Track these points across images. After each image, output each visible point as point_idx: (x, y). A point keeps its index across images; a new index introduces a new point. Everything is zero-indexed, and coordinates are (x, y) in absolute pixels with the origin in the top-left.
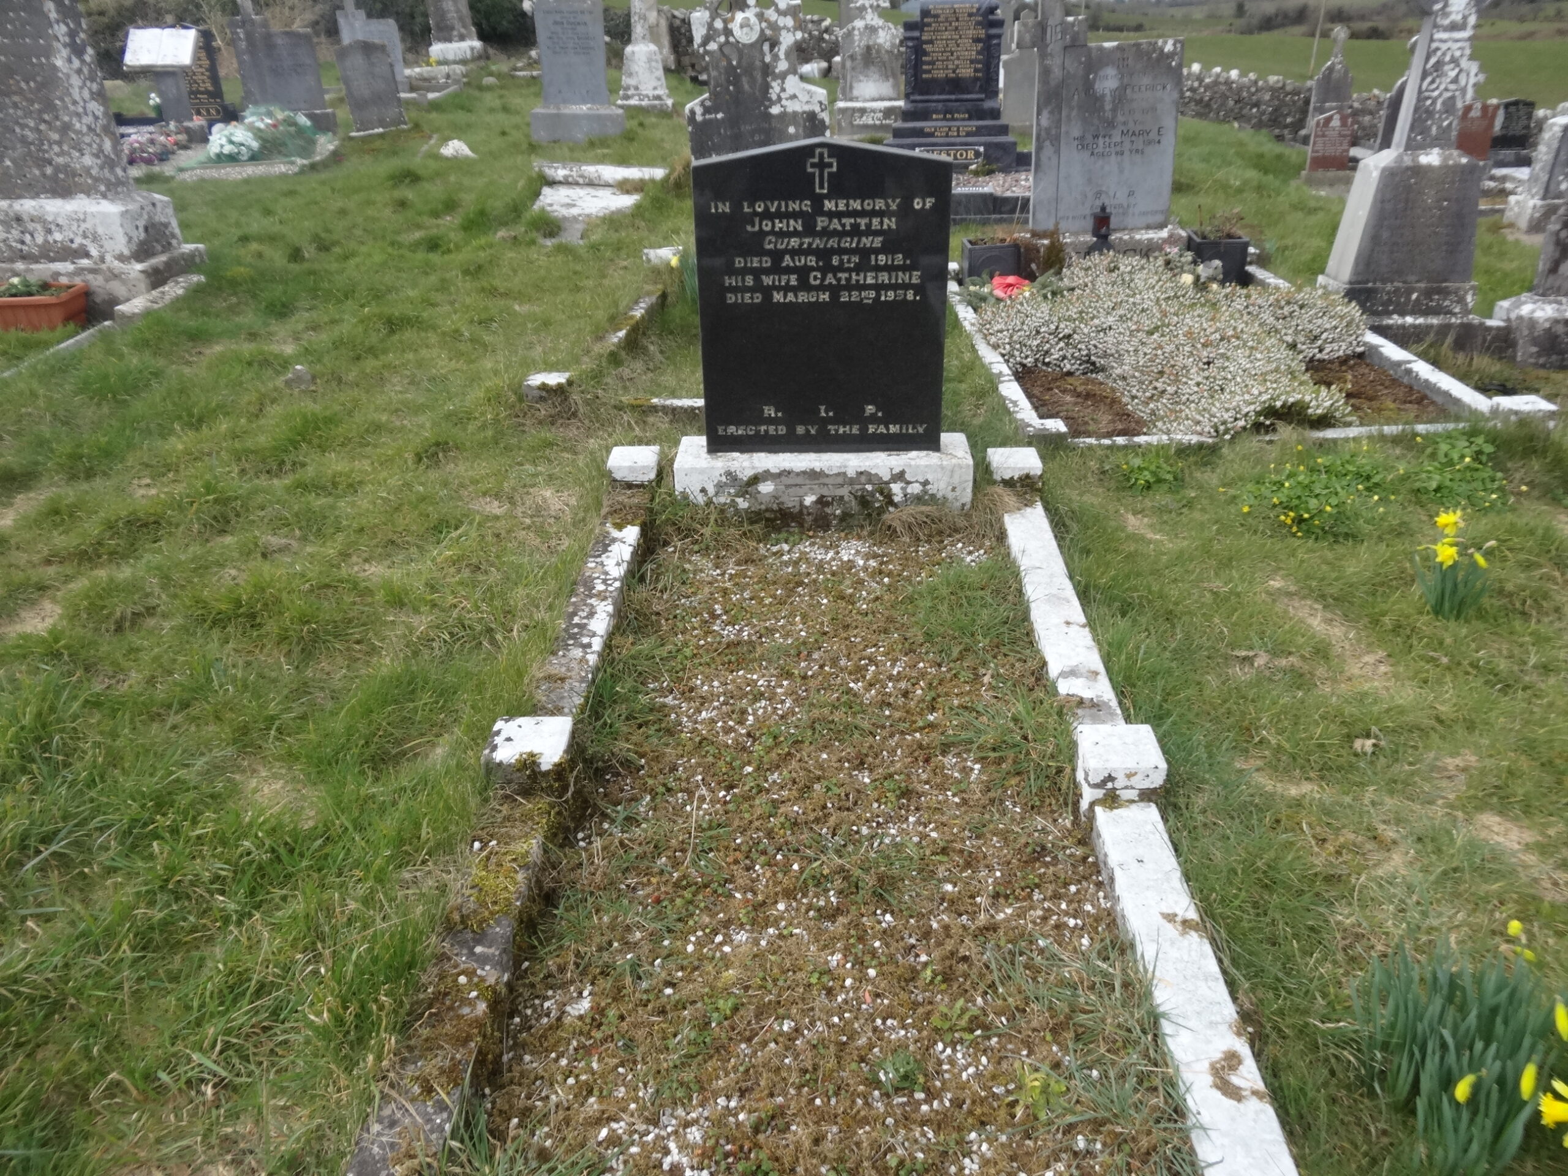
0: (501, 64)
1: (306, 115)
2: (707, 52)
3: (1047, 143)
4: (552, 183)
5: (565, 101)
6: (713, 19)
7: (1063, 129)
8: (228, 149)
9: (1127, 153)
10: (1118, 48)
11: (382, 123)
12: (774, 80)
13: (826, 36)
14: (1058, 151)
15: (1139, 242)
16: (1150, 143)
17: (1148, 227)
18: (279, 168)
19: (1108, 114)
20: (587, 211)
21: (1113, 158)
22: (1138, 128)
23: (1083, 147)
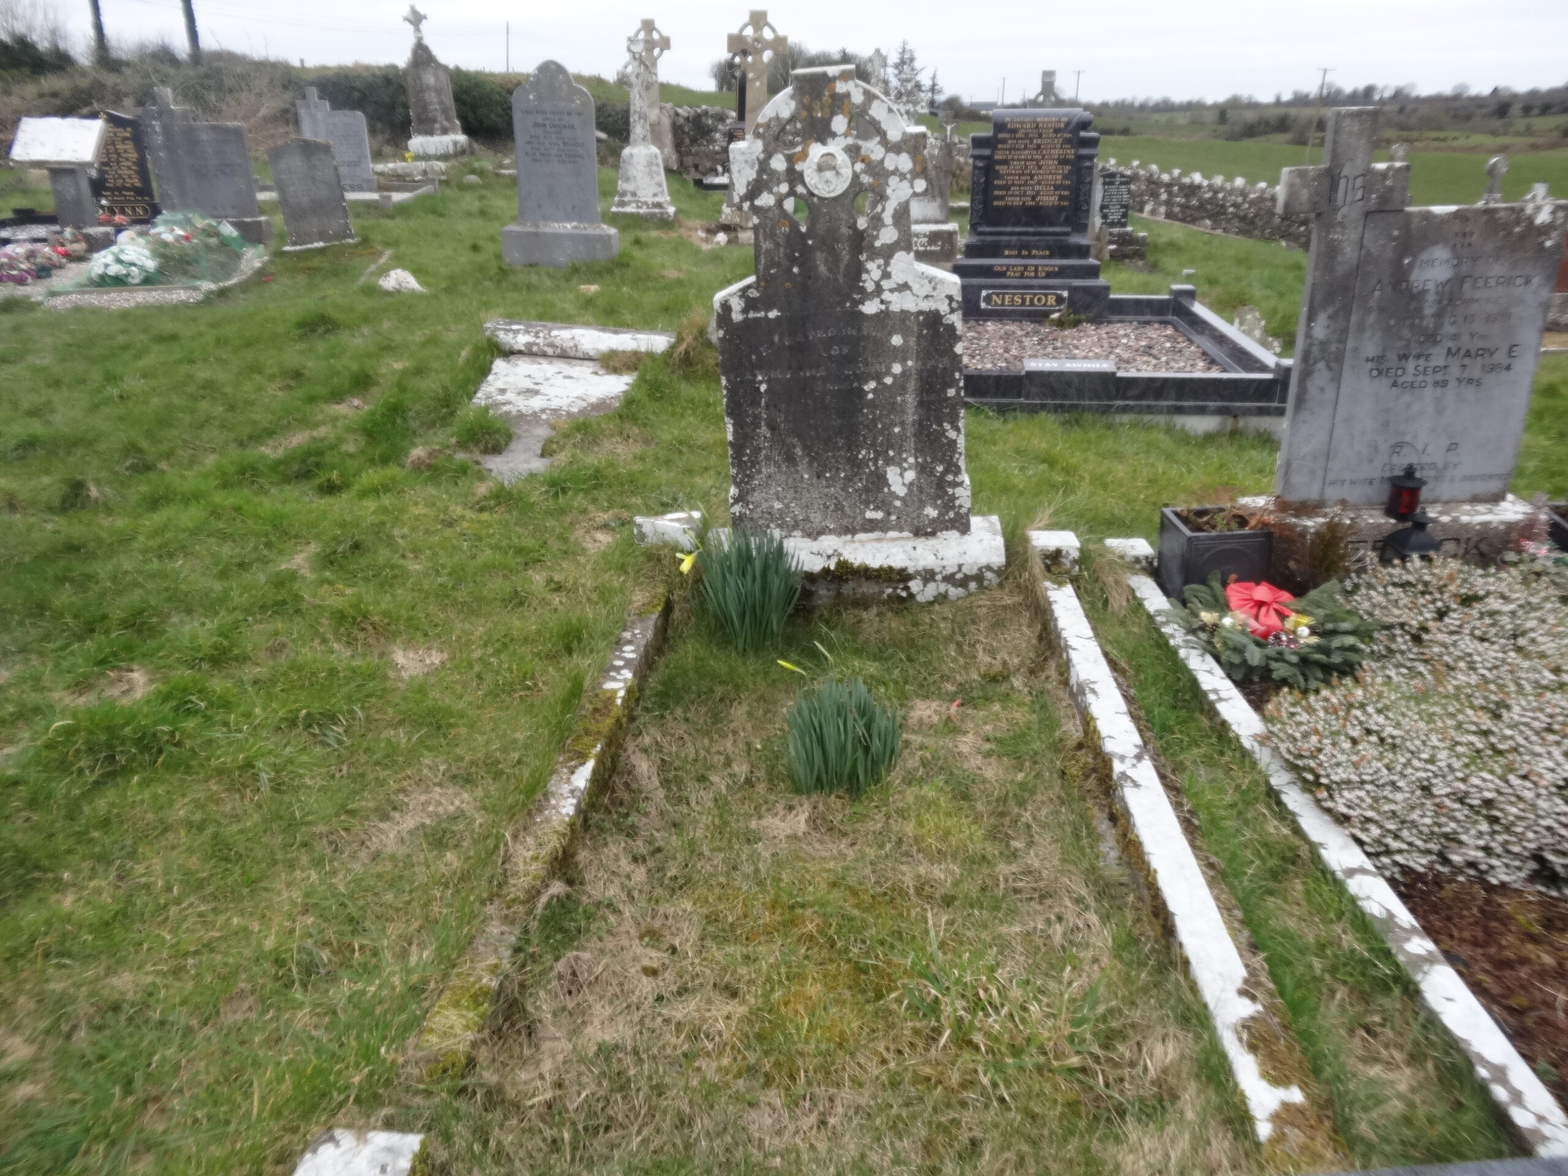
0: (486, 161)
1: (234, 224)
2: (755, 210)
3: (1321, 365)
4: (508, 353)
5: (547, 218)
6: (769, 154)
7: (1350, 344)
8: (114, 269)
9: (1453, 384)
10: (1456, 215)
11: (322, 236)
12: (871, 258)
14: (1337, 379)
15: (1467, 527)
16: (1493, 368)
17: (1475, 499)
18: (178, 295)
19: (1429, 323)
20: (555, 404)
21: (1429, 391)
22: (1476, 344)
23: (1380, 373)
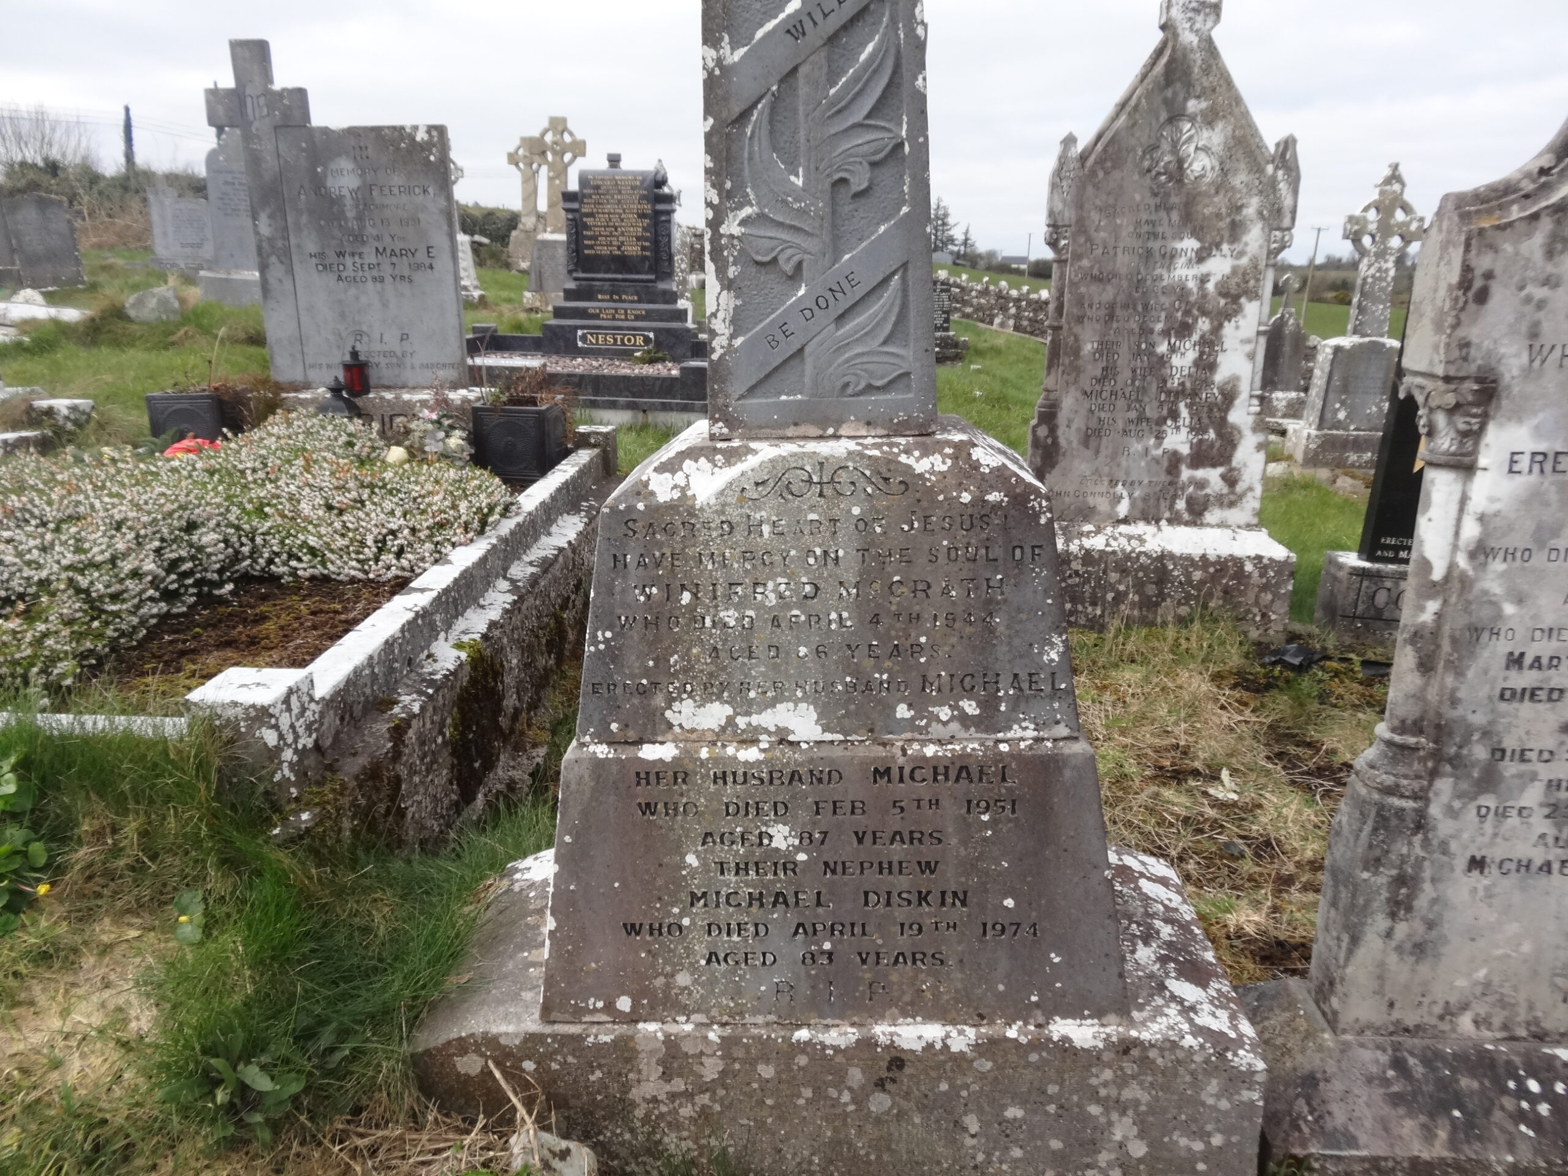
3: (273, 259)
5: (238, 267)
7: (293, 241)
9: (388, 280)
14: (290, 271)
16: (419, 266)
19: (353, 224)
21: (370, 285)
22: (398, 245)
23: (325, 267)
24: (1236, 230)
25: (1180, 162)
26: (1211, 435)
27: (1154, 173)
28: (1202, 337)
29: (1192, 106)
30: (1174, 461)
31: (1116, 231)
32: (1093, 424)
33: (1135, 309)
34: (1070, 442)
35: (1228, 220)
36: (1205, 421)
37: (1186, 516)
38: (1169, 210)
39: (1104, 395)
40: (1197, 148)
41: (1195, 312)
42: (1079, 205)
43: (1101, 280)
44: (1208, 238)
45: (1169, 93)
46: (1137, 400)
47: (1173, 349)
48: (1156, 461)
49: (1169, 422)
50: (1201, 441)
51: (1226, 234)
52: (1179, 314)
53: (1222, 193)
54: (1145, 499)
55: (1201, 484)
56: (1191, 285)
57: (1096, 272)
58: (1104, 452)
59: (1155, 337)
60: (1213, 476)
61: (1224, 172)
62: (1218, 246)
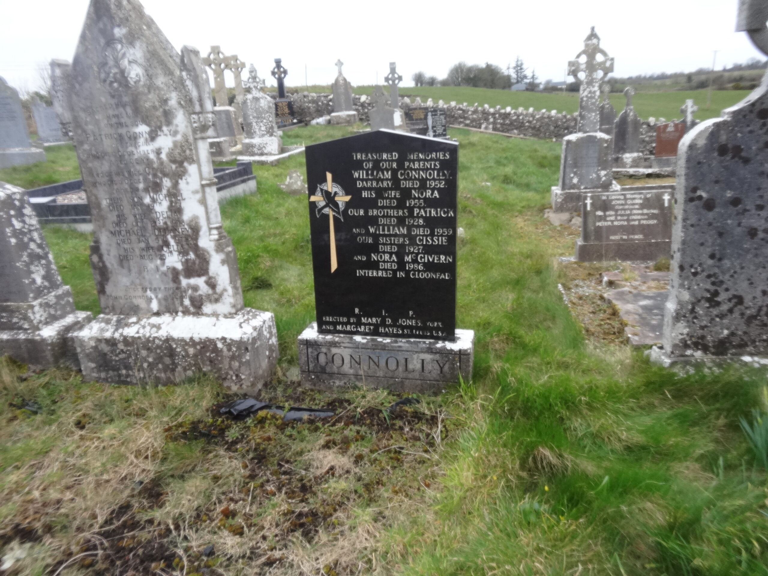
13: (331, 103)
24: (168, 116)
25: (122, 72)
26: (192, 256)
27: (108, 82)
28: (168, 191)
29: (119, 32)
30: (175, 274)
31: (97, 123)
32: (122, 252)
33: (123, 175)
34: (112, 265)
35: (161, 110)
36: (186, 247)
37: (192, 309)
38: (124, 106)
39: (123, 233)
40: (130, 62)
41: (160, 175)
42: (72, 109)
43: (98, 158)
44: (153, 124)
45: (101, 25)
46: (143, 235)
47: (154, 201)
48: (165, 274)
49: (165, 249)
50: (187, 260)
51: (163, 119)
52: (150, 177)
53: (152, 91)
54: (166, 299)
55: (195, 288)
56: (152, 156)
57: (94, 152)
58: (134, 270)
59: (142, 194)
60: (200, 281)
61: (150, 77)
62: (160, 128)
